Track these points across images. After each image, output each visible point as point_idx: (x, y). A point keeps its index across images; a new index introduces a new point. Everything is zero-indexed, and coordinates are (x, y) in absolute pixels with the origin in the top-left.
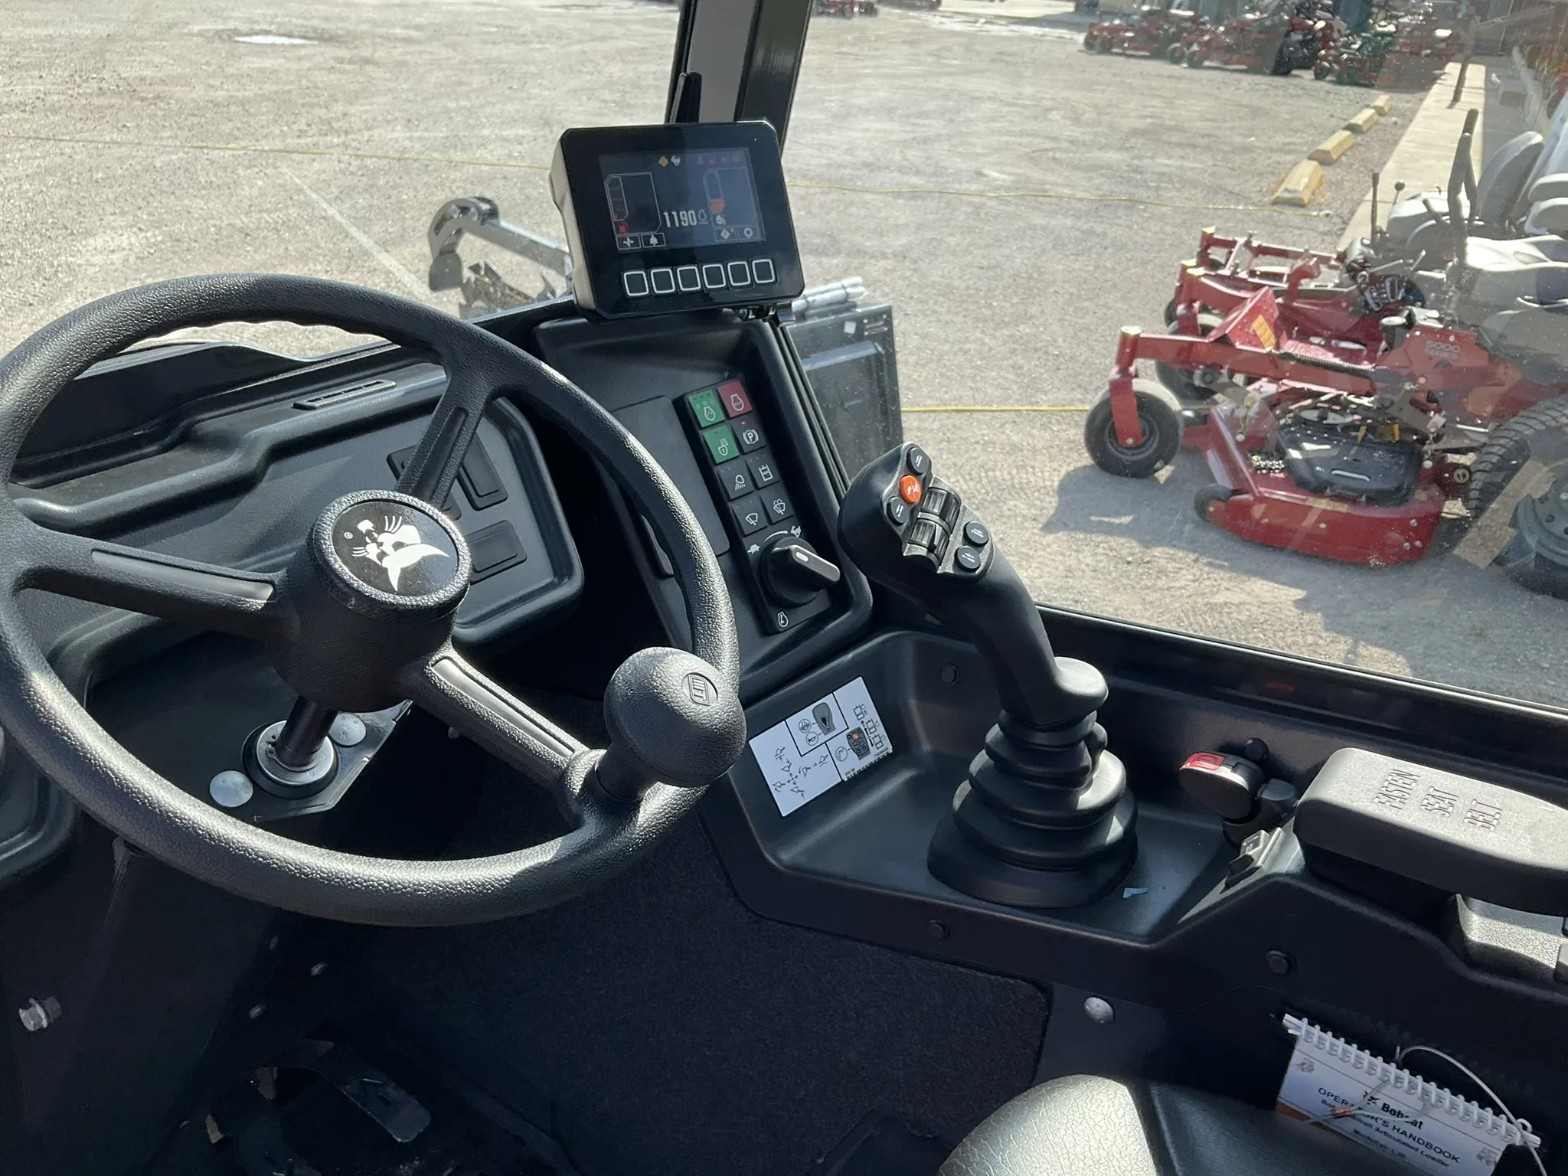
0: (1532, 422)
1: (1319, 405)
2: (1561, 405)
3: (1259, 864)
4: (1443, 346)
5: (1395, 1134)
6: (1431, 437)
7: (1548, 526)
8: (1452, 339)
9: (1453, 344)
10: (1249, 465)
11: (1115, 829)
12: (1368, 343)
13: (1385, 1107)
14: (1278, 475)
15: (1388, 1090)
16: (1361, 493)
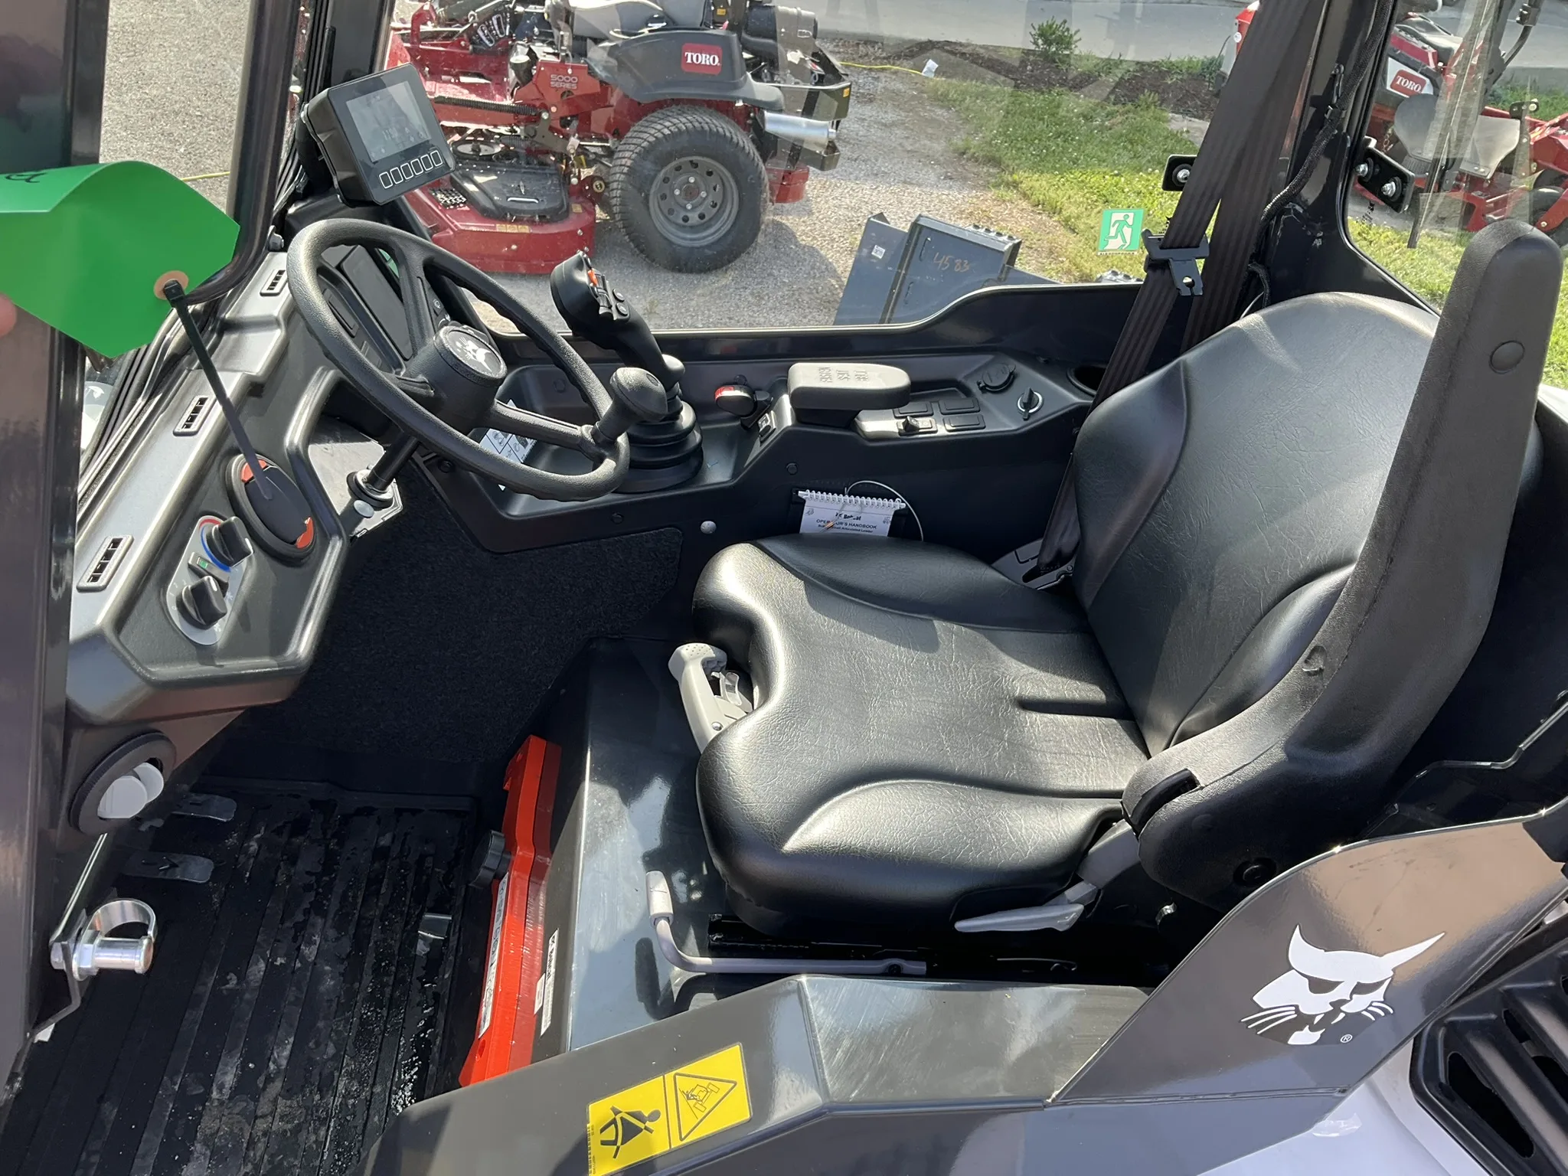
0: (645, 136)
1: (468, 138)
2: (660, 119)
3: (774, 427)
4: (564, 78)
5: (851, 527)
6: (572, 157)
7: (671, 217)
8: (570, 71)
9: (571, 76)
10: (437, 202)
11: (697, 437)
12: (491, 77)
13: (846, 517)
14: (463, 209)
15: (847, 508)
16: (533, 213)
